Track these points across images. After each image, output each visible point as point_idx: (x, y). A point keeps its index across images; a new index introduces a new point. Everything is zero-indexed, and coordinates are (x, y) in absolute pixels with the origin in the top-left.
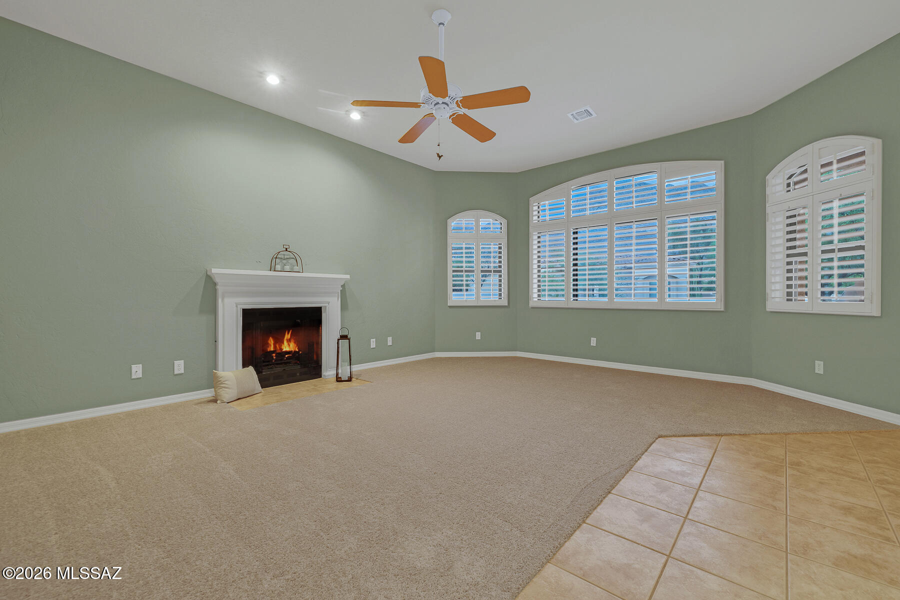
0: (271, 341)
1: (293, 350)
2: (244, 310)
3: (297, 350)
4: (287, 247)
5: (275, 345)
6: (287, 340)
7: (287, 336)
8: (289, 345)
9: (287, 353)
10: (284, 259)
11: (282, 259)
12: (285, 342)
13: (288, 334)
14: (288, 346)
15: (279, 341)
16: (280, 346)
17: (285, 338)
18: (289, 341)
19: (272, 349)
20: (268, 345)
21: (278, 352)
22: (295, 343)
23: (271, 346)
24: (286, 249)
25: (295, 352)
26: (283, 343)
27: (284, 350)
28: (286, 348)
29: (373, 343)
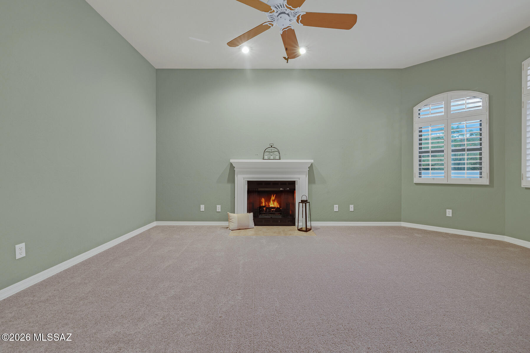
0: (263, 200)
1: (276, 206)
2: (248, 181)
3: (279, 207)
4: (272, 145)
5: (265, 202)
6: (272, 200)
7: (273, 198)
9: (272, 208)
10: (271, 152)
11: (270, 152)
12: (271, 202)
13: (273, 196)
14: (273, 204)
15: (268, 200)
16: (268, 204)
17: (272, 199)
18: (274, 201)
19: (264, 205)
20: (261, 203)
21: (267, 207)
22: (277, 202)
23: (263, 203)
24: (272, 146)
25: (277, 208)
26: (270, 202)
27: (271, 206)
28: (272, 205)
29: (336, 208)
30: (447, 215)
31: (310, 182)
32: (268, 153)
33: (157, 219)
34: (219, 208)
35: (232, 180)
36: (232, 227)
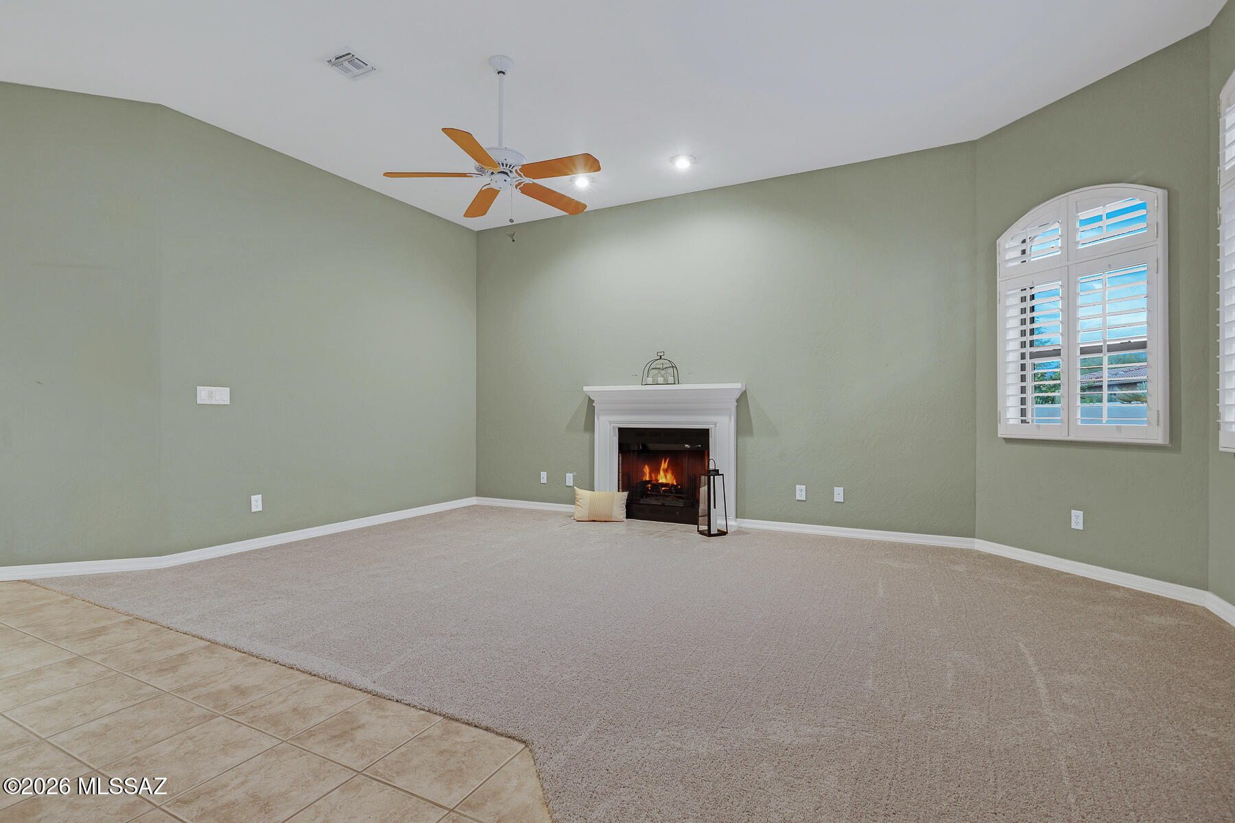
0: (647, 470)
1: (670, 483)
2: (619, 429)
3: (675, 484)
4: (662, 354)
5: (650, 473)
6: (663, 470)
7: (664, 465)
8: (666, 476)
9: (664, 485)
10: (663, 369)
11: (659, 369)
12: (662, 472)
13: (665, 462)
14: (665, 478)
15: (656, 470)
16: (656, 477)
17: (662, 468)
18: (666, 471)
19: (648, 479)
20: (644, 474)
21: (653, 482)
22: (672, 474)
23: (646, 474)
24: (661, 356)
25: (672, 485)
26: (659, 472)
27: (660, 481)
28: (662, 479)
29: (801, 493)
30: (1074, 526)
31: (739, 432)
32: (655, 372)
33: (479, 493)
34: (569, 479)
35: (590, 426)
36: (578, 515)
